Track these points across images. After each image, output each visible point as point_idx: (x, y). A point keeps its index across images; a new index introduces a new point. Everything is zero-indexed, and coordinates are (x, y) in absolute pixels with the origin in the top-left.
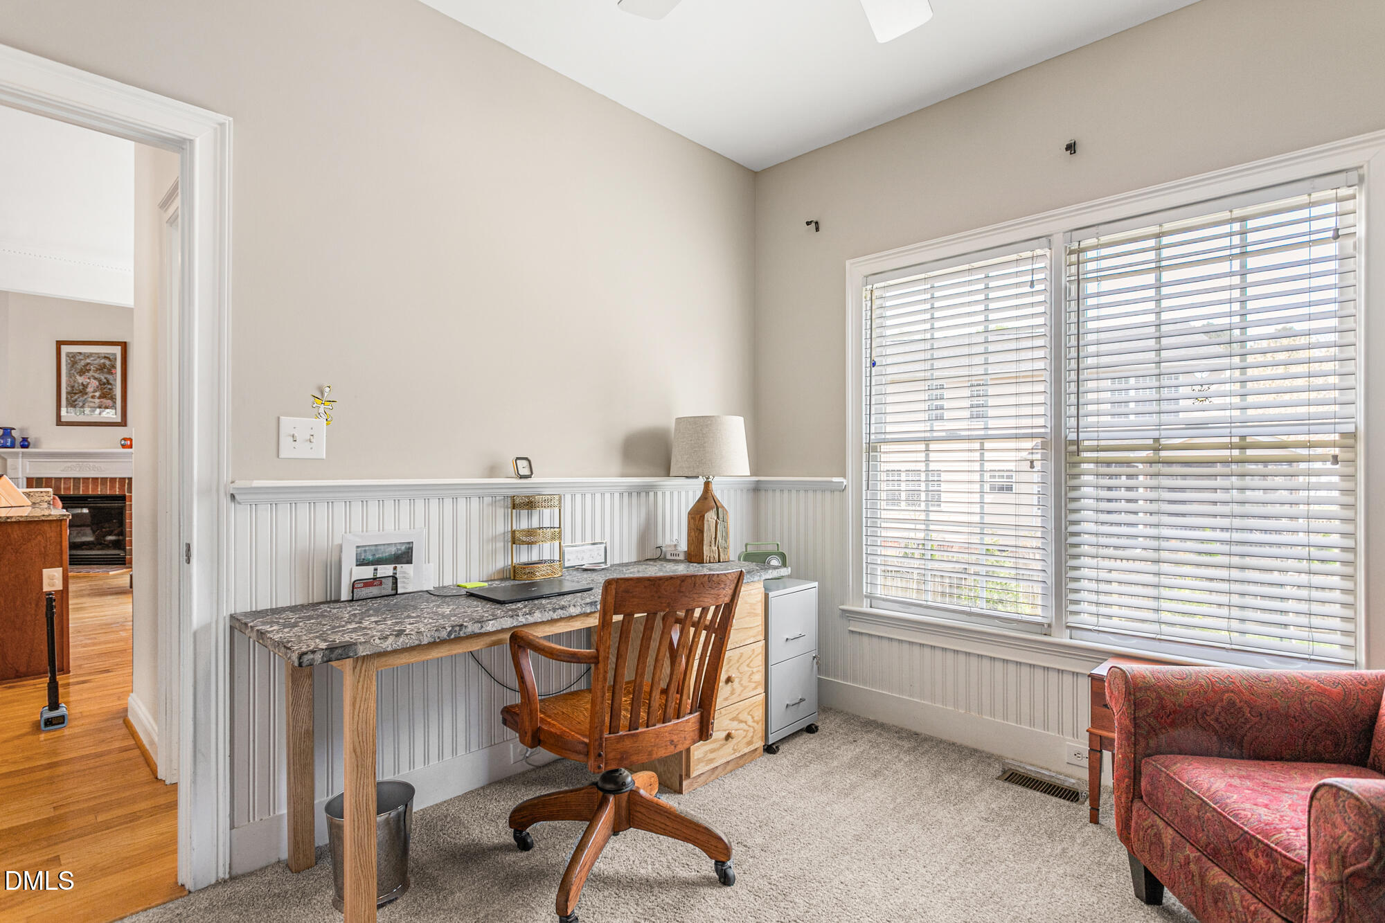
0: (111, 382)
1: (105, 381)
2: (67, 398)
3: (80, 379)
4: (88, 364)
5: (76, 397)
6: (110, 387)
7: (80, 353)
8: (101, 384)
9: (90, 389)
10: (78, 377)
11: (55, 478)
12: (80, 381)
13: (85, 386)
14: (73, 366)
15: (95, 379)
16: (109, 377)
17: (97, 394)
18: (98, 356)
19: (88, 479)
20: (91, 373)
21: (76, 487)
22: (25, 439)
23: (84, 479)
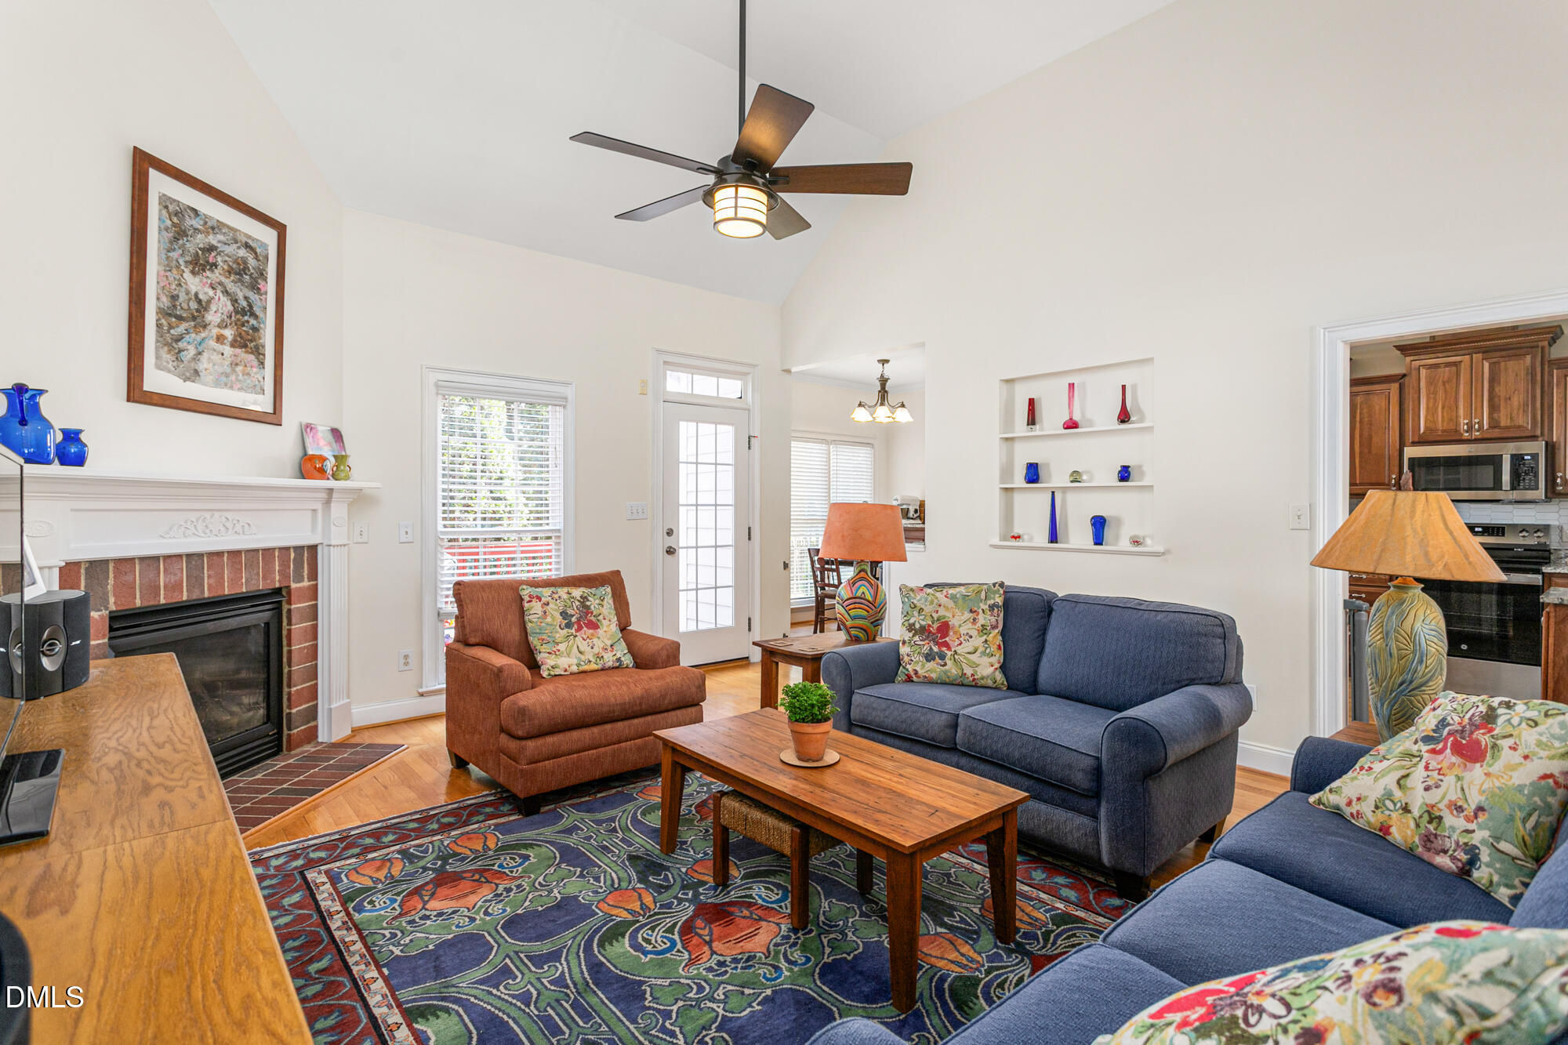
0: (257, 310)
1: (244, 304)
2: (159, 326)
3: (194, 283)
4: (211, 249)
5: (182, 328)
6: (253, 322)
7: (196, 212)
8: (240, 311)
9: (213, 317)
10: (187, 275)
11: (142, 559)
12: (193, 289)
13: (203, 306)
14: (176, 239)
15: (226, 292)
16: (250, 294)
17: (229, 333)
18: (235, 237)
19: (220, 554)
20: (216, 276)
21: (195, 580)
22: (72, 436)
23: (211, 554)
